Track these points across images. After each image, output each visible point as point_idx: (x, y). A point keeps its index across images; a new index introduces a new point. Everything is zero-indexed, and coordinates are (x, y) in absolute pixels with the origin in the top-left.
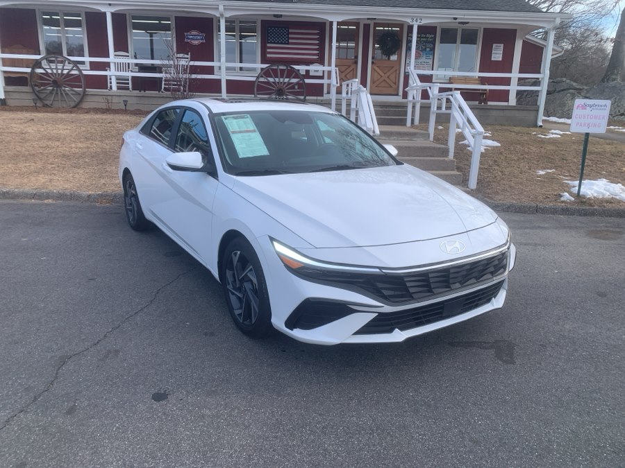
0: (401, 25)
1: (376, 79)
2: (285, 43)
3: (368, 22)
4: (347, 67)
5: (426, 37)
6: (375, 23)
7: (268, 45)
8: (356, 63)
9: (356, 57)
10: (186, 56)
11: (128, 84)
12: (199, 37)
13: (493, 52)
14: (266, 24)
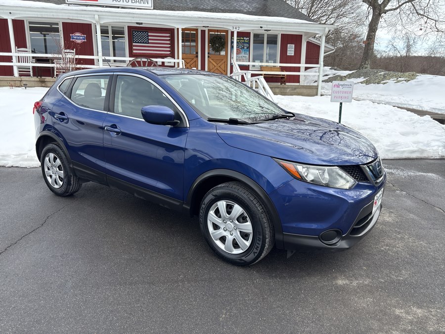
0: (227, 32)
1: (211, 68)
2: (146, 43)
3: (204, 29)
4: (191, 60)
5: (244, 40)
6: (208, 30)
7: (134, 44)
8: (197, 57)
9: (197, 53)
10: (72, 51)
11: (30, 72)
12: (81, 38)
13: (288, 50)
14: (131, 29)
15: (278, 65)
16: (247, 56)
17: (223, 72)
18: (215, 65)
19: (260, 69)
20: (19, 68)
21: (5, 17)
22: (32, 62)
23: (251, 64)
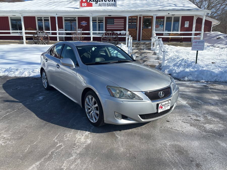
0: (152, 17)
2: (113, 24)
3: (140, 16)
4: (133, 31)
5: (161, 20)
6: (143, 16)
7: (107, 25)
8: (137, 30)
9: (137, 28)
10: (81, 29)
11: (63, 39)
12: (85, 23)
13: (185, 24)
14: (107, 18)
15: (179, 32)
16: (163, 28)
17: (150, 37)
19: (169, 35)
20: (59, 37)
21: (54, 16)
22: (64, 35)
23: (164, 32)
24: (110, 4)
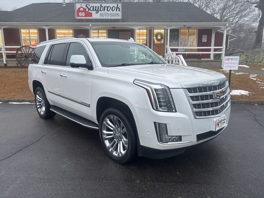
1: (155, 51)
3: (151, 28)
5: (175, 34)
12: (83, 37)
13: (203, 38)
14: (110, 31)
15: (196, 48)
16: (177, 43)
17: (162, 53)
18: (157, 49)
19: (184, 51)
21: (44, 27)
23: (179, 48)
24: (113, 13)
